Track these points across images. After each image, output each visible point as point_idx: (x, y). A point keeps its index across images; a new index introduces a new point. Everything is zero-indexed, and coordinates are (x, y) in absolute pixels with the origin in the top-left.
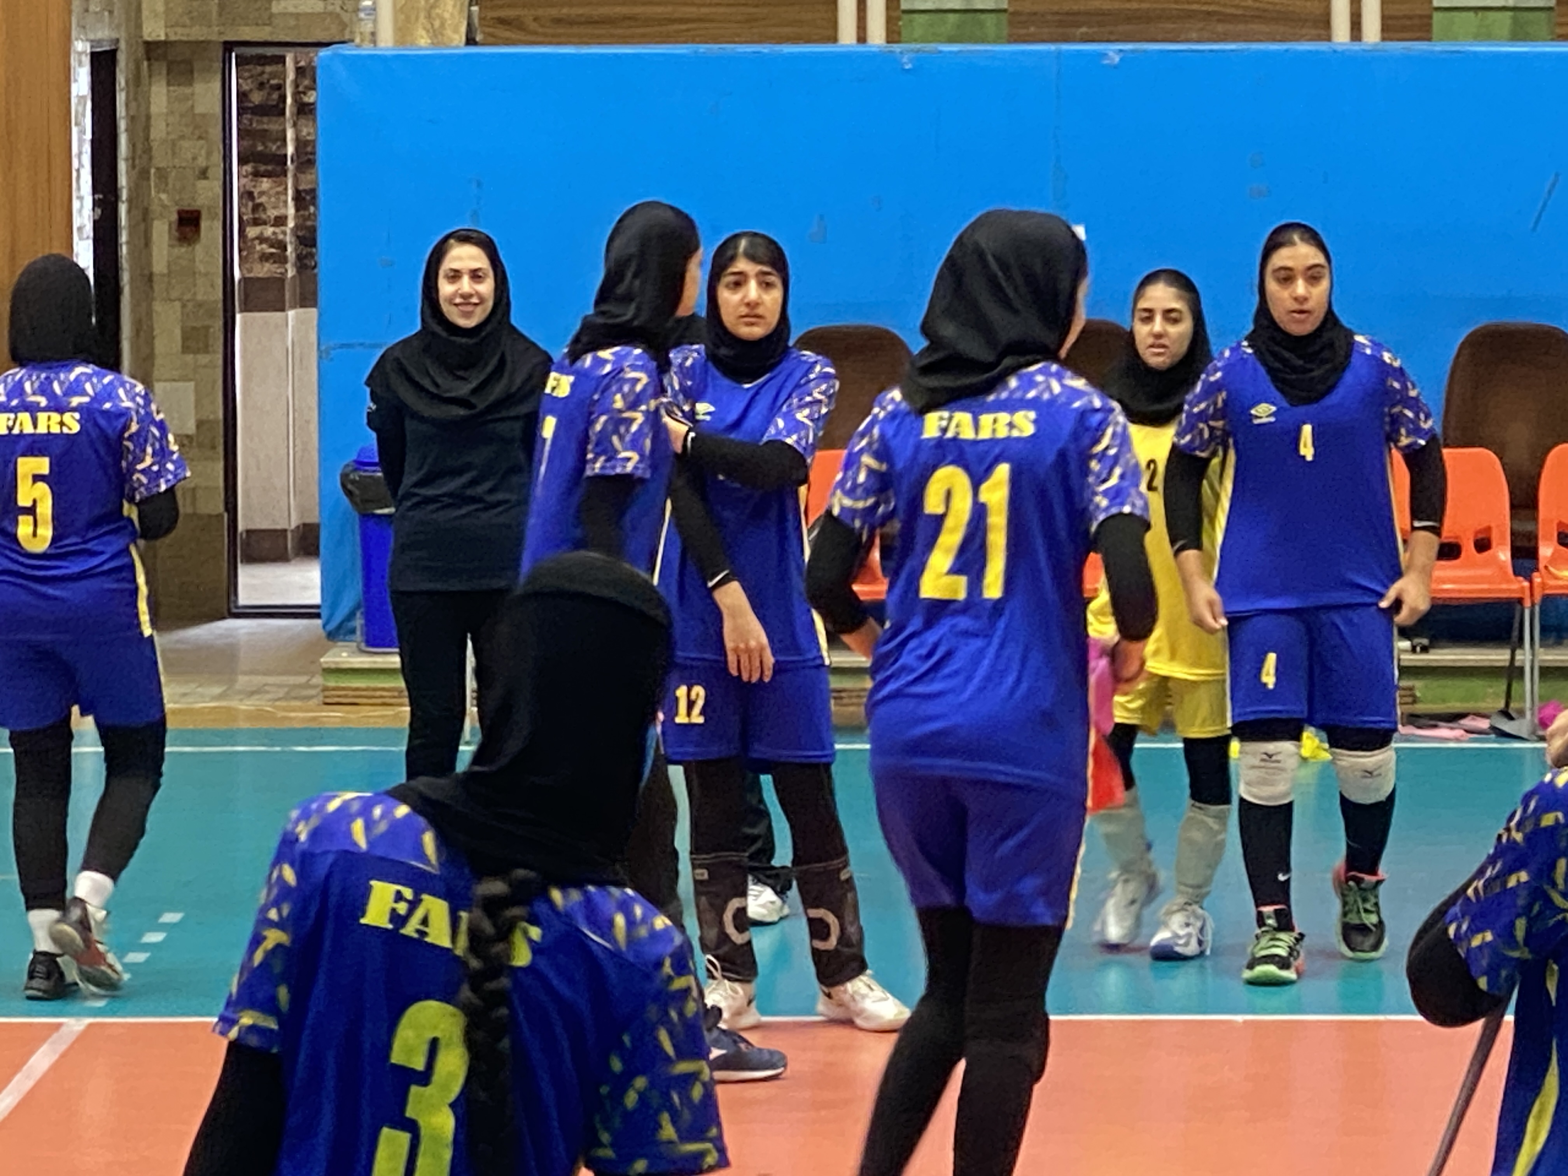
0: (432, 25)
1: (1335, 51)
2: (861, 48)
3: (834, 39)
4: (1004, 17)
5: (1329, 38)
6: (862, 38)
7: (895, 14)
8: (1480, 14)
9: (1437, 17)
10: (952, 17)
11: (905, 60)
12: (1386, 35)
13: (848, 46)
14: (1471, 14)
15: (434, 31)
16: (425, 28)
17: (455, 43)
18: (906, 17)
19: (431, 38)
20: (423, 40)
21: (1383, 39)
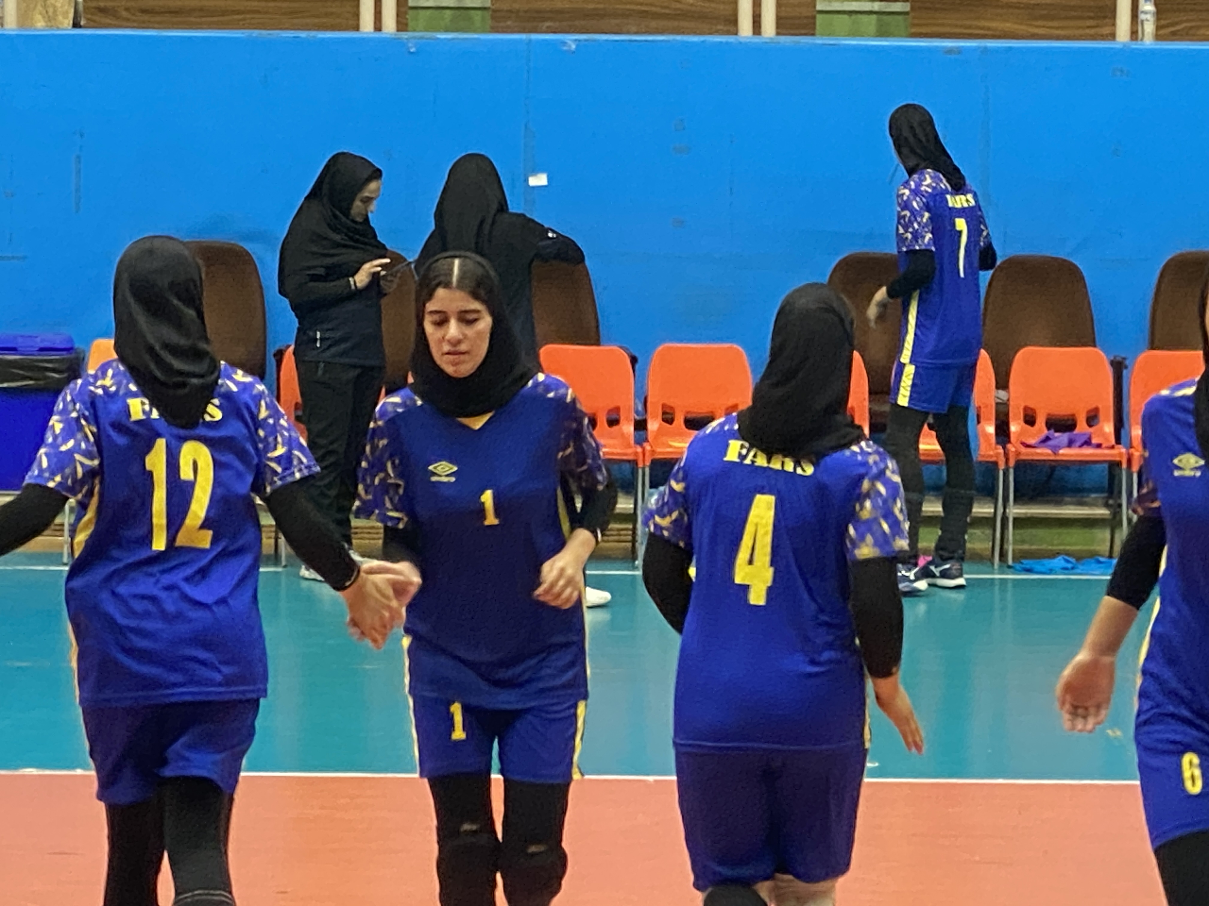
0: (47, 12)
1: (741, 43)
2: (377, 35)
3: (357, 28)
4: (488, 14)
5: (736, 33)
6: (378, 27)
7: (403, 9)
8: (854, 17)
9: (819, 18)
10: (448, 12)
11: (410, 45)
12: (779, 31)
13: (367, 33)
14: (846, 17)
15: (49, 17)
16: (41, 14)
17: (66, 25)
18: (411, 12)
19: (46, 22)
20: (40, 23)
21: (778, 34)
